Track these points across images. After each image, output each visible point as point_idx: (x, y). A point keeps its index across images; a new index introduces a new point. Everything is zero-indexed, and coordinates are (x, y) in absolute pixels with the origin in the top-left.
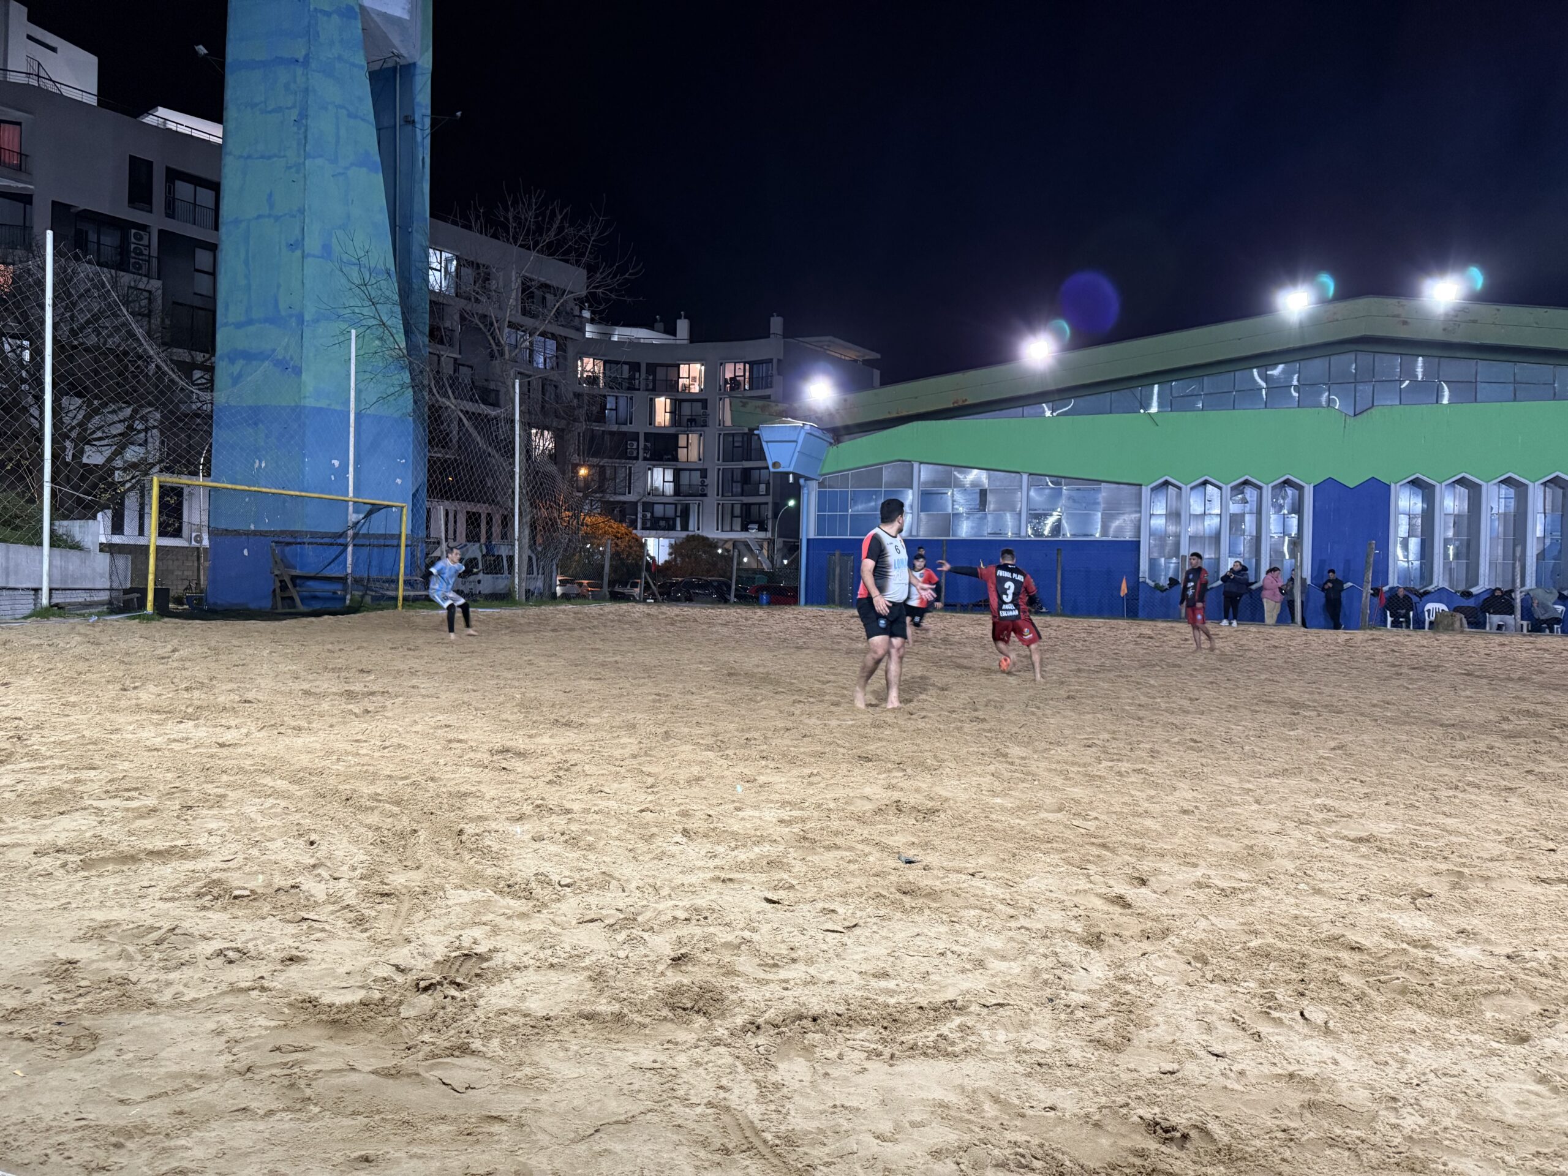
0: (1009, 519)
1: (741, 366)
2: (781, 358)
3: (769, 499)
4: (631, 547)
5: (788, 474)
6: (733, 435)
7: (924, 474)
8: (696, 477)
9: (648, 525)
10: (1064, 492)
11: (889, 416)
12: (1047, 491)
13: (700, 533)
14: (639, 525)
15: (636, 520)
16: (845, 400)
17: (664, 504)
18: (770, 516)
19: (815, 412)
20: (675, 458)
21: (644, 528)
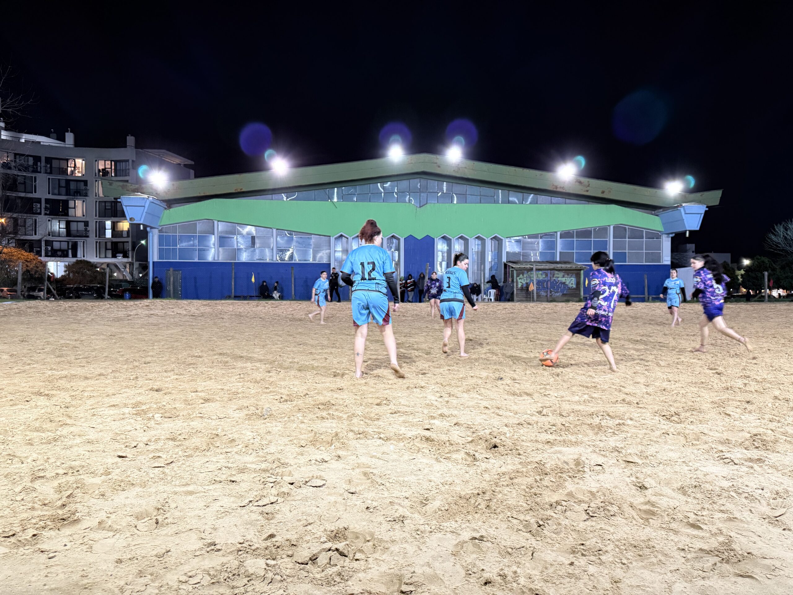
0: (267, 252)
1: (109, 162)
2: (135, 159)
3: (129, 240)
4: (37, 267)
5: (139, 224)
6: (105, 202)
7: (220, 227)
8: (81, 226)
9: (50, 254)
10: (294, 239)
11: (199, 195)
12: (286, 238)
13: (85, 259)
14: (43, 253)
15: (41, 251)
16: (173, 185)
17: (60, 241)
18: (130, 249)
19: (156, 190)
20: (67, 214)
21: (47, 256)
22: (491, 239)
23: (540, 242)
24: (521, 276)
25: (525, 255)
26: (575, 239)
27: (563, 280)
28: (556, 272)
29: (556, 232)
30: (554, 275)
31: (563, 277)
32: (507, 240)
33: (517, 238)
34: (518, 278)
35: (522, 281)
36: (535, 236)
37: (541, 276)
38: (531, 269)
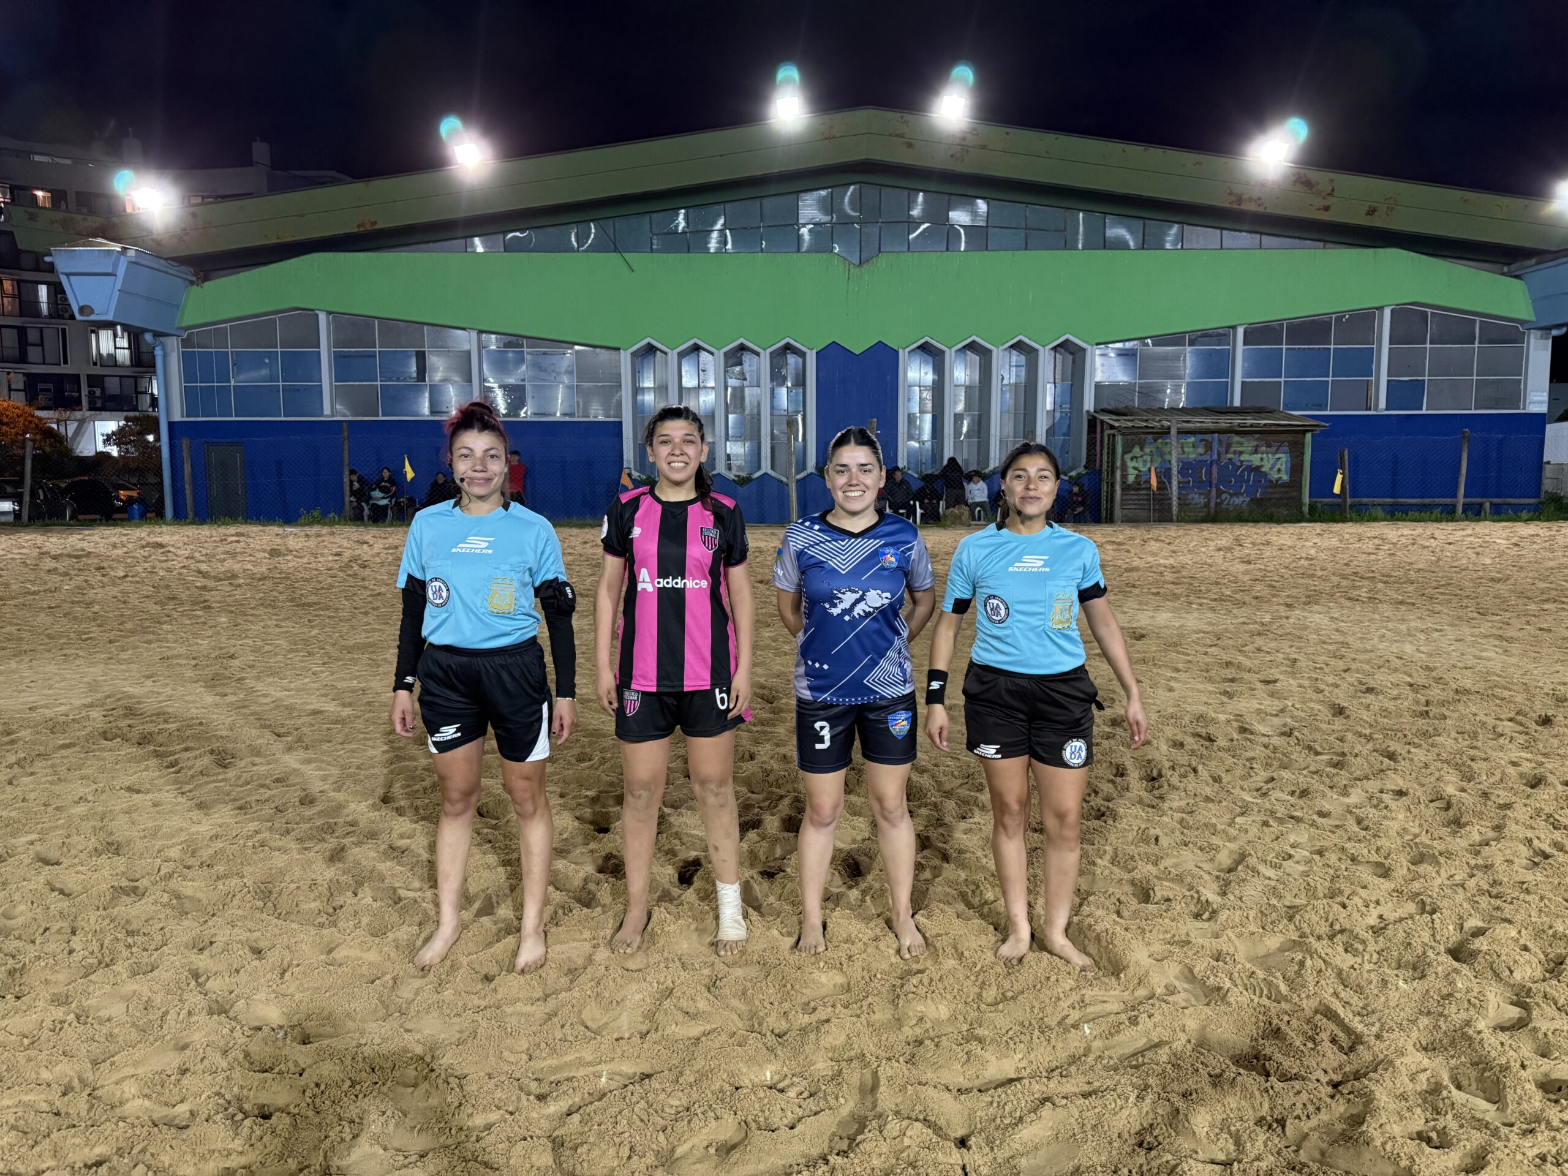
7: (336, 329)
10: (528, 357)
11: (266, 242)
15: (79, 398)
17: (121, 377)
21: (92, 408)
22: (1055, 349)
23: (1188, 355)
24: (1137, 451)
25: (1149, 393)
26: (1284, 347)
27: (1255, 459)
28: (1236, 438)
29: (1234, 328)
30: (1229, 446)
31: (1256, 452)
32: (1098, 352)
33: (1128, 345)
34: (1128, 457)
35: (1139, 465)
36: (1175, 339)
37: (1192, 450)
38: (1166, 432)
